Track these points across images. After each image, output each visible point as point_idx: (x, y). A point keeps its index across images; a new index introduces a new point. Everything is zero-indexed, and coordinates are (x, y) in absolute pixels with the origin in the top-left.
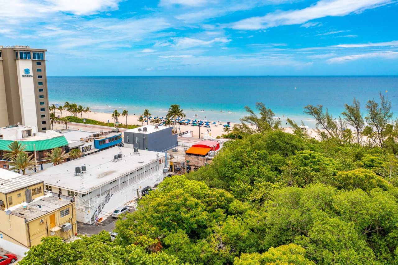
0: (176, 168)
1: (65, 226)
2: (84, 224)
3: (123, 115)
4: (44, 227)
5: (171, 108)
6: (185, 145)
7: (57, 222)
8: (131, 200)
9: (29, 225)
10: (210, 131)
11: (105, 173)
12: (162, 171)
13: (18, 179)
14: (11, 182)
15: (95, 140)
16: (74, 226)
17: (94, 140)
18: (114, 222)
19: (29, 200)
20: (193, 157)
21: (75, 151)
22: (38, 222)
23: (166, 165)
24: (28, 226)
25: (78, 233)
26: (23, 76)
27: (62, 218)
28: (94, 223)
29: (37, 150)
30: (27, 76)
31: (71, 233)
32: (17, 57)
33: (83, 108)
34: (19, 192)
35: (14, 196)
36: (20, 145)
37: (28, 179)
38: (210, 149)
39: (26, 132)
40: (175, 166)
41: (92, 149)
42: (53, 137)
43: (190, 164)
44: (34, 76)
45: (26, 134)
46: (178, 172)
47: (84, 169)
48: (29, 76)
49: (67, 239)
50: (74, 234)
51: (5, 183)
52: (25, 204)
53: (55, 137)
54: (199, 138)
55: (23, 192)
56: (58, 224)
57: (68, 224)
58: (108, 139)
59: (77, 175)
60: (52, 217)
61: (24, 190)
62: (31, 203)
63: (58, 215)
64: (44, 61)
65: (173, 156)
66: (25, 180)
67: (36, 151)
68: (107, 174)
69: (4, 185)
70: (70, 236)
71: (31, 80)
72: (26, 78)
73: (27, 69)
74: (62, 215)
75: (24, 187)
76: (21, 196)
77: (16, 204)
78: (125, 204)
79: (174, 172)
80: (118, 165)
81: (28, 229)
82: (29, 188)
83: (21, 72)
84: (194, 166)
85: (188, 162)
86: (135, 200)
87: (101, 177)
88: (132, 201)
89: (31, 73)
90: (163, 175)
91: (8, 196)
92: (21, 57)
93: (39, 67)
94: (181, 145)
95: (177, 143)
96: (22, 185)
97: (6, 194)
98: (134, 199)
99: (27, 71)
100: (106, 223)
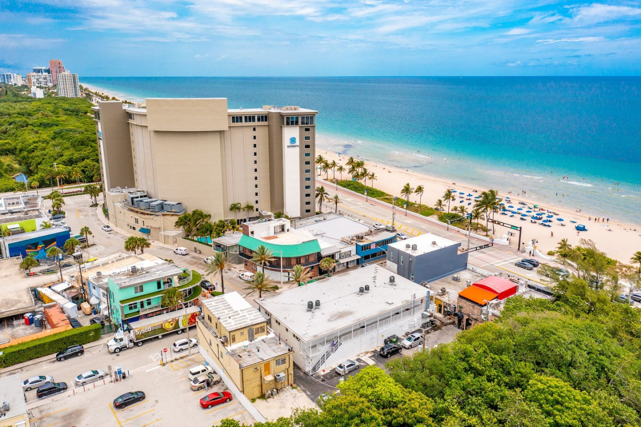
0: (446, 309)
1: (279, 376)
2: (305, 373)
3: (416, 192)
4: (258, 374)
5: (483, 196)
6: (477, 271)
7: (272, 371)
8: (367, 351)
9: (243, 371)
10: (537, 242)
11: (340, 313)
12: (420, 315)
13: (246, 311)
14: (239, 316)
15: (358, 243)
16: (290, 376)
17: (356, 244)
18: (335, 378)
19: (251, 338)
20: (468, 303)
21: (328, 261)
22: (252, 369)
23: (426, 308)
24: (242, 373)
25: (294, 383)
26: (288, 147)
27: (278, 367)
28: (314, 374)
29: (284, 256)
30: (293, 146)
31: (286, 383)
32: (284, 124)
33: (367, 173)
34: (242, 331)
35: (237, 334)
36: (267, 250)
37: (254, 314)
38: (496, 295)
39: (279, 228)
40: (445, 307)
41: (352, 255)
42: (304, 241)
43: (463, 311)
44: (300, 146)
45: (279, 230)
46: (448, 316)
47: (318, 304)
48: (295, 146)
49: (281, 389)
50: (290, 384)
51: (233, 316)
52: (247, 343)
53: (306, 241)
54: (519, 249)
55: (246, 331)
56: (273, 372)
57: (282, 375)
58: (374, 244)
59: (308, 311)
60: (267, 366)
61: (247, 329)
62: (253, 342)
63: (273, 364)
64: (314, 126)
65: (447, 291)
66: (251, 316)
67: (283, 258)
68: (341, 315)
69: (232, 318)
70: (284, 385)
71: (297, 151)
72: (292, 148)
73: (293, 138)
74: (278, 363)
75: (248, 325)
76: (243, 334)
77: (239, 342)
78: (359, 355)
79: (444, 314)
80: (360, 302)
81: (242, 375)
82: (253, 327)
83: (286, 142)
84: (468, 315)
85: (461, 307)
86: (372, 352)
87: (333, 319)
88: (367, 353)
89: (298, 143)
90: (421, 320)
91: (232, 334)
92: (288, 124)
93: (307, 134)
94: (471, 269)
95: (466, 265)
96: (246, 322)
97: (230, 332)
98: (372, 350)
99: (293, 140)
100: (326, 378)
